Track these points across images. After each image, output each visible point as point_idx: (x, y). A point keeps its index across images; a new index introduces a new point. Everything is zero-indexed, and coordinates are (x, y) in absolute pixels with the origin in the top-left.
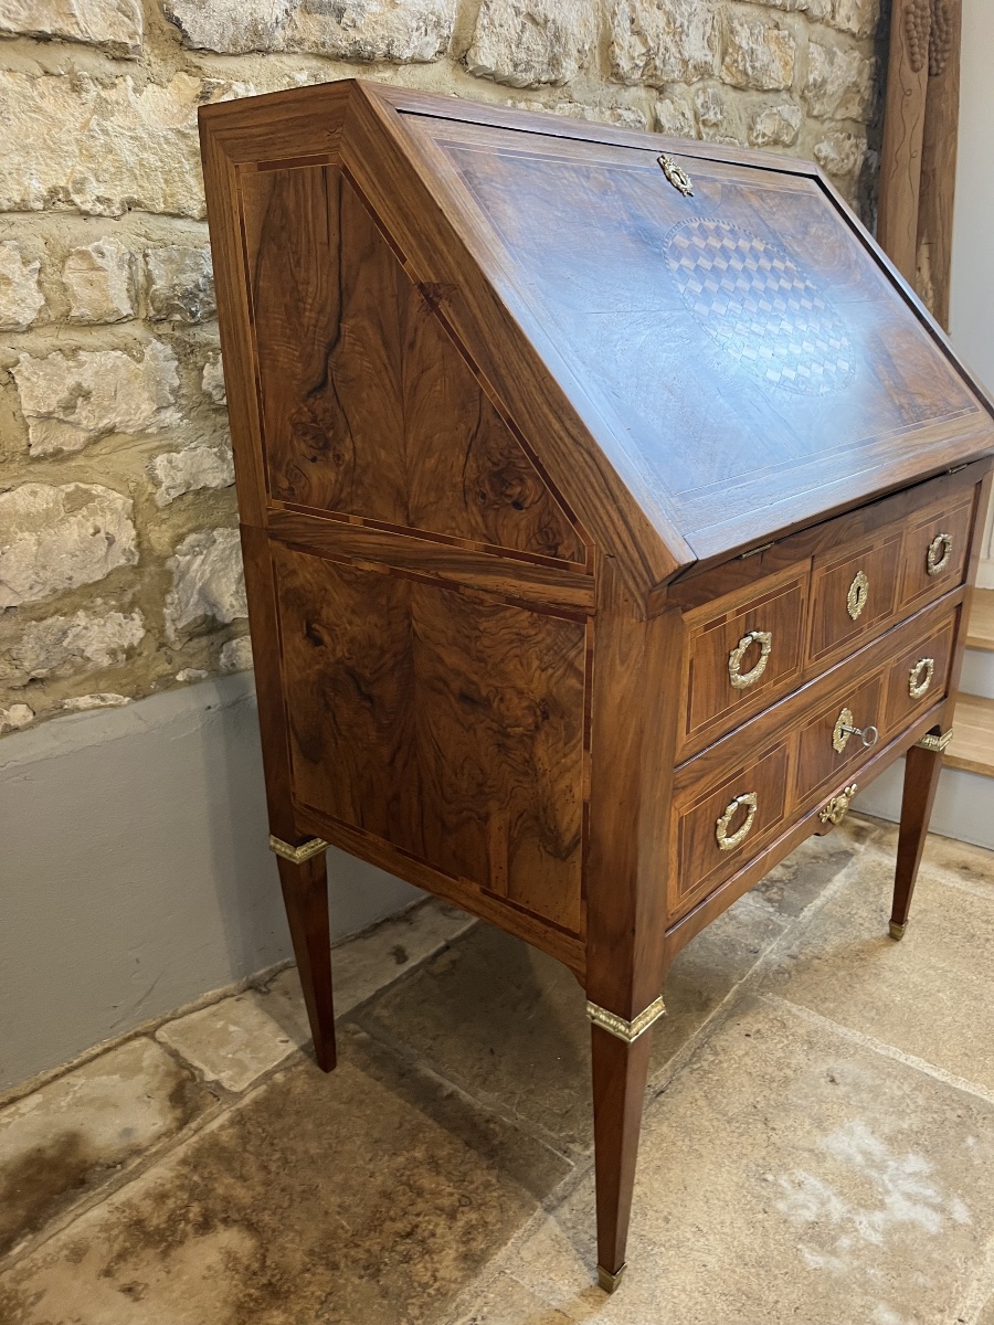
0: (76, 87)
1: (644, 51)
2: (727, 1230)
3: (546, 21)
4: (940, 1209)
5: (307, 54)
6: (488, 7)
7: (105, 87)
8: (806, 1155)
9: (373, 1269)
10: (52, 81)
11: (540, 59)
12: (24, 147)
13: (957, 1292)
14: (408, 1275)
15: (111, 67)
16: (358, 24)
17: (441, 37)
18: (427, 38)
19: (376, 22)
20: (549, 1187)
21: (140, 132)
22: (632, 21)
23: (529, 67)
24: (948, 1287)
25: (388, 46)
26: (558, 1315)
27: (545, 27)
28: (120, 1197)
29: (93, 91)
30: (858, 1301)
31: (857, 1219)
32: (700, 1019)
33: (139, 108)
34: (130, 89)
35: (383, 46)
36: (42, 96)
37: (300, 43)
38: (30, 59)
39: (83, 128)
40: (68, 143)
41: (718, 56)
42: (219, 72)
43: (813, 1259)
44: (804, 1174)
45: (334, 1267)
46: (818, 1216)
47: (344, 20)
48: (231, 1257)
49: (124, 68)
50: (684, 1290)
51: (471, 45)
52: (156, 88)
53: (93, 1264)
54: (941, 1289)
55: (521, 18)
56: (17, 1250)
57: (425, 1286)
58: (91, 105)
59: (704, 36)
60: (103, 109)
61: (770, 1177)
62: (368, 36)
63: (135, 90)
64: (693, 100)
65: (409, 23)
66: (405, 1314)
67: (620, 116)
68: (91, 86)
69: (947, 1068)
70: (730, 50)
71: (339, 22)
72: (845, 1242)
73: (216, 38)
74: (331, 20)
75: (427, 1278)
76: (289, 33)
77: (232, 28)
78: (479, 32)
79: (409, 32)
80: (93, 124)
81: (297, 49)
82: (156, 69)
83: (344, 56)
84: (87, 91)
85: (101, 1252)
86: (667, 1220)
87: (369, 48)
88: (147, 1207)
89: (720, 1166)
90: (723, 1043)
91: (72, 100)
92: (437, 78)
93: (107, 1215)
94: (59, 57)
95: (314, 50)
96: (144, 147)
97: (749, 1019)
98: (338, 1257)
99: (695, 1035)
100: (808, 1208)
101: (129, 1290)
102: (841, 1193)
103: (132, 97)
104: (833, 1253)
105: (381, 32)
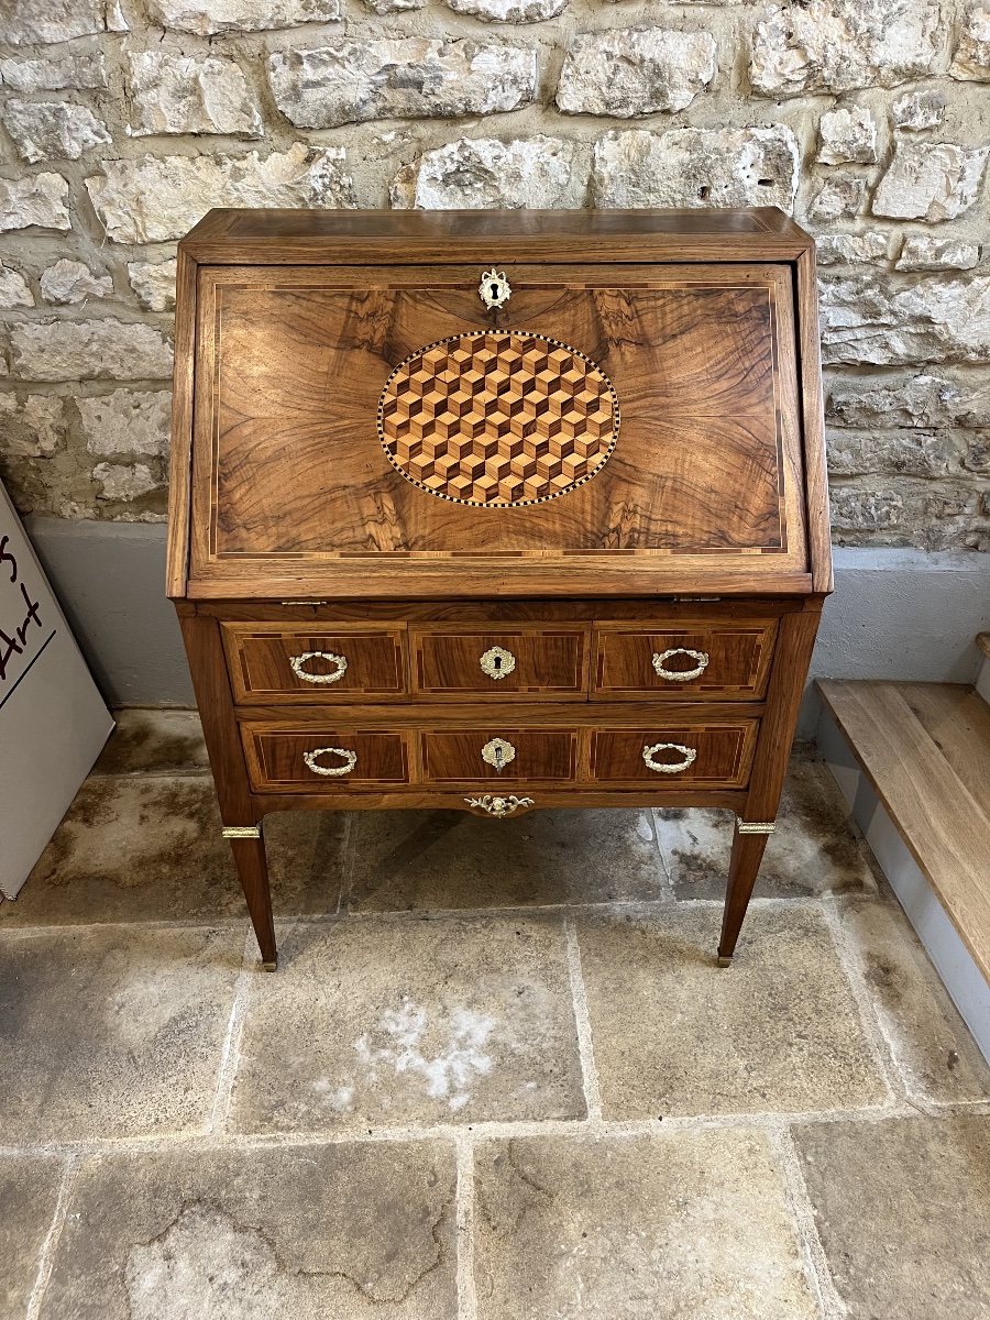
0: (219, 163)
1: (802, 64)
2: (350, 998)
3: (642, 61)
4: (453, 1090)
5: (397, 119)
6: (573, 59)
7: (238, 160)
8: (440, 1007)
9: (214, 882)
10: (205, 159)
11: (640, 94)
12: (187, 202)
13: (390, 1123)
14: (220, 895)
15: (243, 146)
16: (437, 91)
17: (521, 90)
18: (506, 94)
19: (452, 88)
20: (314, 912)
21: (261, 188)
22: (790, 35)
23: (624, 102)
24: (391, 1116)
25: (465, 105)
26: (239, 958)
27: (641, 67)
28: (182, 780)
29: (229, 164)
30: (346, 1077)
31: (409, 1051)
32: (512, 903)
33: (262, 172)
34: (256, 159)
35: (461, 106)
36: (198, 169)
37: (391, 110)
38: (191, 147)
39: (223, 187)
40: (214, 198)
41: (945, 53)
42: (320, 141)
43: (361, 1044)
44: (423, 1013)
45: (205, 868)
46: (396, 1033)
47: (424, 90)
48: (183, 834)
49: (252, 145)
50: (294, 999)
51: (557, 92)
52: (279, 155)
53: (145, 799)
54: (386, 1113)
55: (614, 62)
56: (135, 774)
57: (220, 905)
58: (228, 173)
59: (924, 31)
60: (237, 175)
61: (406, 998)
62: (446, 99)
63: (260, 160)
64: (891, 106)
65: (485, 85)
66: (200, 907)
67: (752, 136)
68: (228, 161)
69: (596, 1046)
70: (963, 46)
71: (421, 92)
72: (386, 1053)
73: (312, 121)
74: (413, 91)
75: (224, 902)
76: (380, 104)
77: (325, 111)
78: (563, 82)
79: (486, 92)
80: (229, 185)
81: (389, 115)
82: (276, 142)
83: (428, 116)
84: (225, 164)
85: (153, 795)
86: (334, 969)
87: (449, 108)
88: (186, 790)
89: (394, 972)
90: (498, 925)
91: (217, 170)
92: (522, 123)
93: (170, 784)
94: (206, 145)
95: (402, 114)
96: (265, 197)
97: (535, 927)
98: (211, 866)
99: (493, 909)
100: (397, 1025)
101: (142, 818)
102: (423, 1037)
103: (257, 164)
104: (373, 1052)
105: (458, 95)
